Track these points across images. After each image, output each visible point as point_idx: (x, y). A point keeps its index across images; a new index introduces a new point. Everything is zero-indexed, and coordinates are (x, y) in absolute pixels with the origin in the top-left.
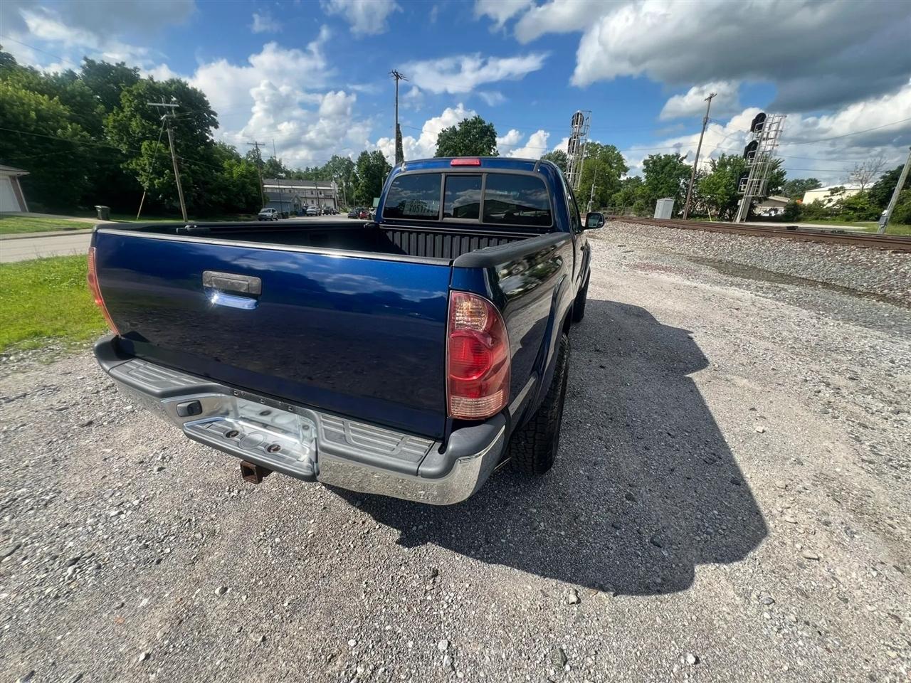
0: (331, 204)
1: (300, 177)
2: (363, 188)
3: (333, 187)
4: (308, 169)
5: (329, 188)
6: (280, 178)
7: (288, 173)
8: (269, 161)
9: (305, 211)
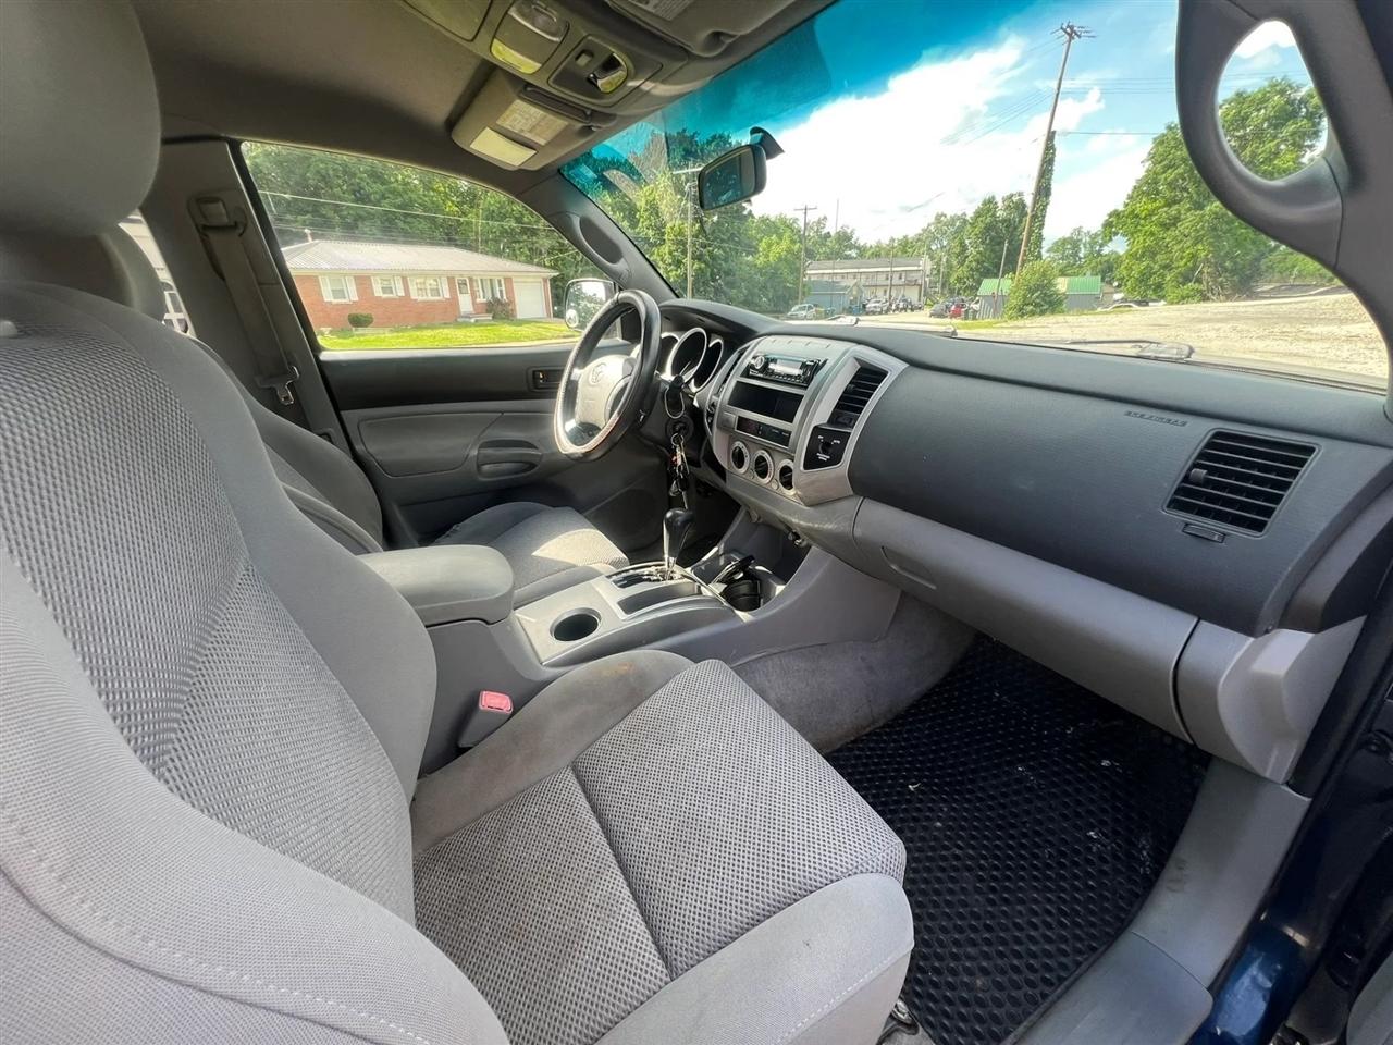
0: (913, 295)
1: (877, 253)
2: (974, 264)
3: (926, 264)
4: (893, 240)
5: (916, 268)
6: (848, 257)
7: (862, 251)
8: (838, 233)
9: (864, 306)
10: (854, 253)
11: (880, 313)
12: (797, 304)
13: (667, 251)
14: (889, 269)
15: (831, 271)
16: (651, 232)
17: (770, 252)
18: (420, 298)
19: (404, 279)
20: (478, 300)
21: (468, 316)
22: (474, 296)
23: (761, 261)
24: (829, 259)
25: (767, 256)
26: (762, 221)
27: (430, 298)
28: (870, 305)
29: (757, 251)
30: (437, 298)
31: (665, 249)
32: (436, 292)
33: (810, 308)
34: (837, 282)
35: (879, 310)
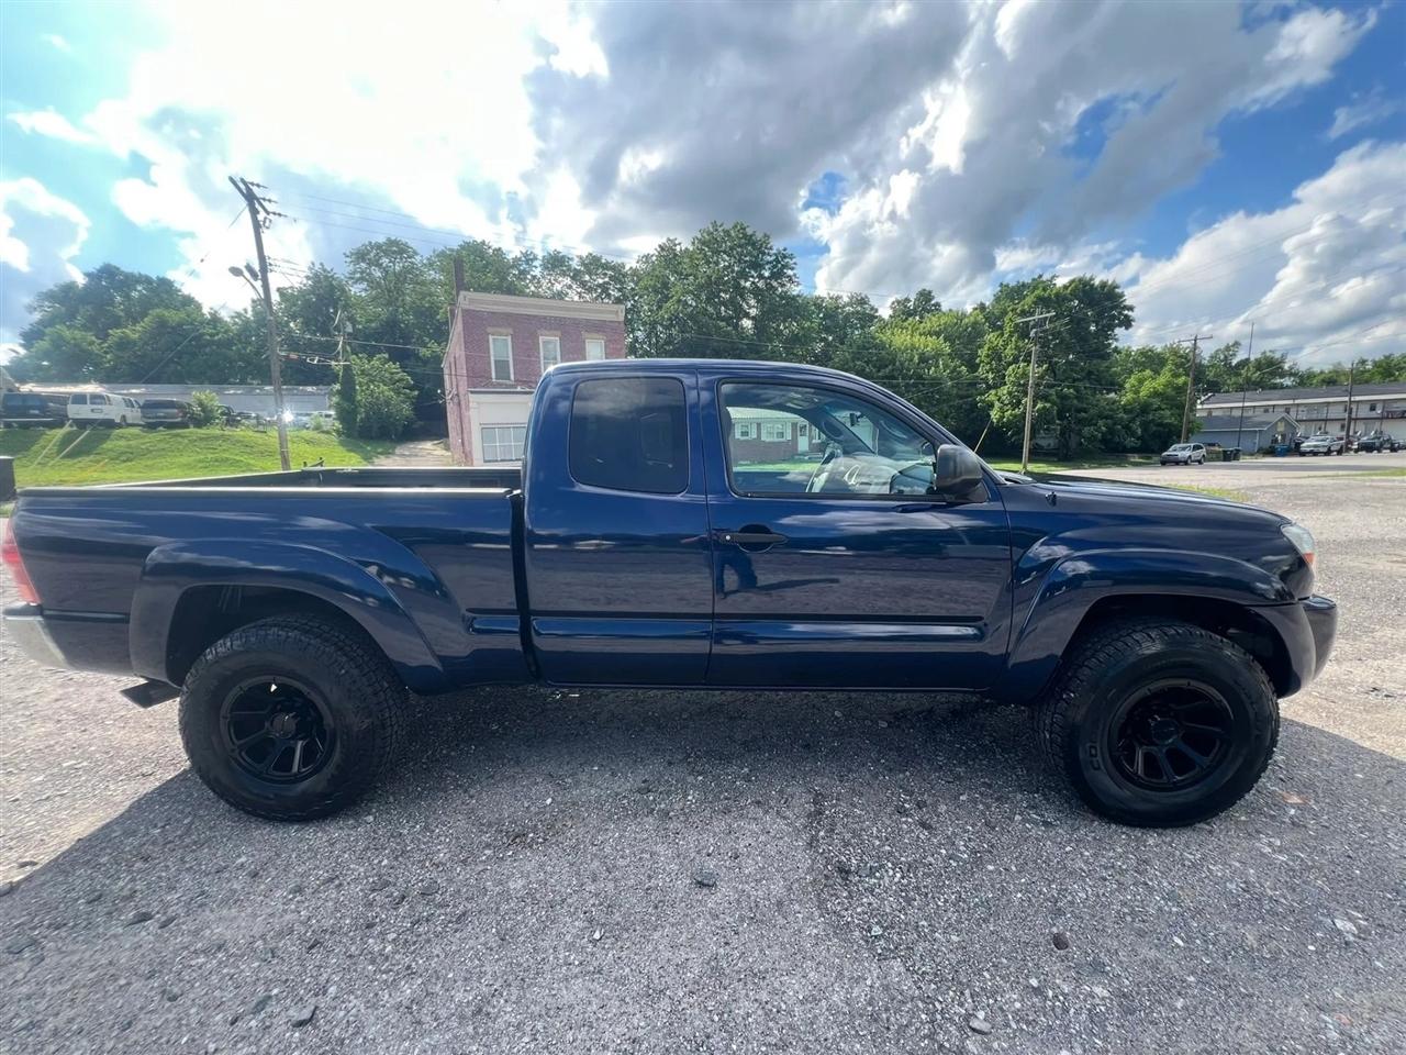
9: (1298, 445)
10: (1287, 381)
11: (1328, 453)
12: (1179, 442)
13: (1005, 392)
14: (1347, 399)
15: (1241, 405)
16: (991, 376)
17: (1141, 387)
18: (768, 440)
19: (759, 425)
20: (814, 441)
21: (804, 454)
22: (811, 438)
23: (1126, 398)
24: (1242, 390)
25: (1137, 392)
26: (1142, 353)
27: (776, 440)
28: (1305, 446)
29: (1121, 387)
30: (781, 440)
31: (1004, 390)
32: (782, 434)
33: (1198, 447)
34: (1249, 418)
35: (1325, 450)
